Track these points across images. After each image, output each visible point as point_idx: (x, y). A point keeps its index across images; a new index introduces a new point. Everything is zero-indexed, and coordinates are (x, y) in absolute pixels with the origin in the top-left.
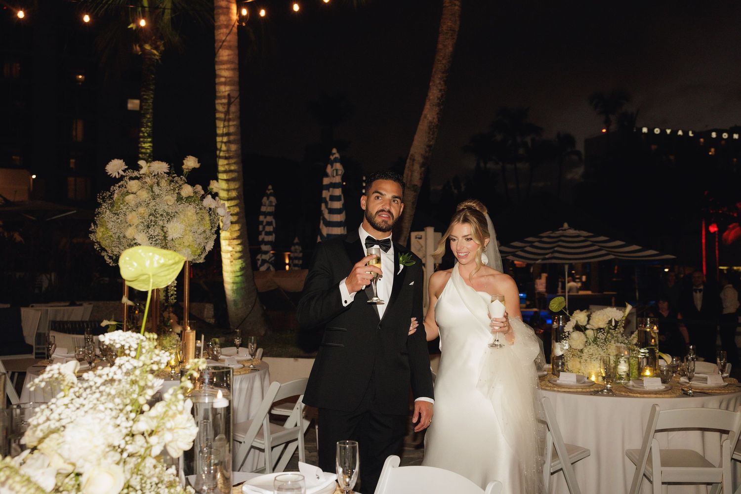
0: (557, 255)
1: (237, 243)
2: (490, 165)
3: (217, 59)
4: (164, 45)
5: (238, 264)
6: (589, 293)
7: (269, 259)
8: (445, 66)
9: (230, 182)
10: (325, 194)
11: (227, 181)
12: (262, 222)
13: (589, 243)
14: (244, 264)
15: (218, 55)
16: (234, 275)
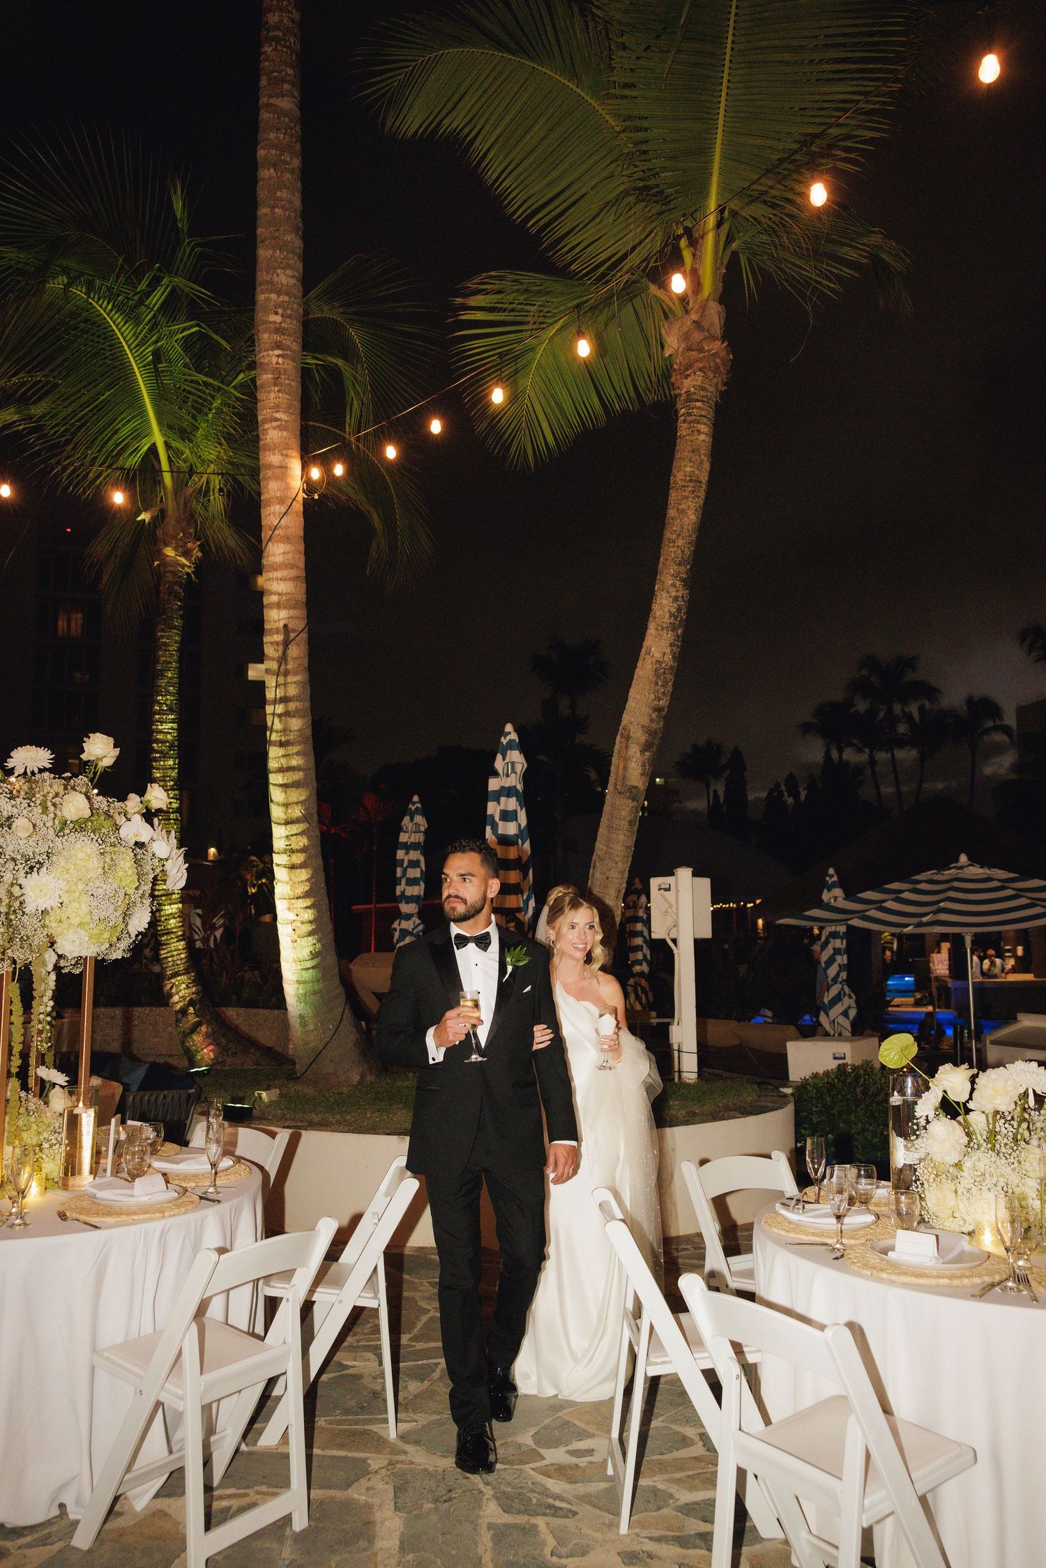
0: (943, 917)
1: (305, 905)
2: (850, 755)
3: (264, 562)
4: (202, 548)
5: (307, 946)
6: (1029, 977)
7: (413, 929)
8: (683, 552)
9: (289, 790)
10: (493, 808)
11: (285, 786)
12: (403, 861)
13: (1009, 892)
14: (318, 946)
15: (265, 554)
16: (299, 967)
